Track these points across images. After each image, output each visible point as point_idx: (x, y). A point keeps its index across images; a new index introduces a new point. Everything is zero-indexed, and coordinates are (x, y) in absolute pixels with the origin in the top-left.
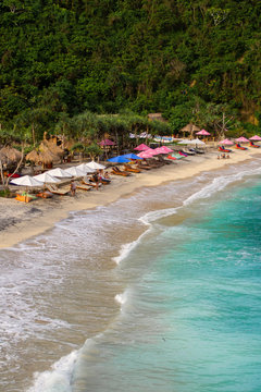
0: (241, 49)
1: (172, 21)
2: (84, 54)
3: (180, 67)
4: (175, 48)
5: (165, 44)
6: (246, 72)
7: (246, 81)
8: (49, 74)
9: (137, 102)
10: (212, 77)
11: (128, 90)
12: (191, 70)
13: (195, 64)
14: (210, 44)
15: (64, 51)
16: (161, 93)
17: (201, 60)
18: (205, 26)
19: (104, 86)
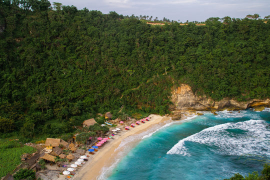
0: (138, 84)
1: (117, 74)
2: (87, 87)
3: (118, 91)
4: (117, 83)
5: (114, 82)
6: (139, 92)
7: (139, 96)
8: (75, 97)
9: (103, 105)
10: (128, 95)
11: (101, 100)
12: (122, 91)
13: (123, 89)
14: (128, 82)
15: (81, 87)
16: (112, 100)
17: (125, 88)
18: (127, 76)
19: (93, 100)
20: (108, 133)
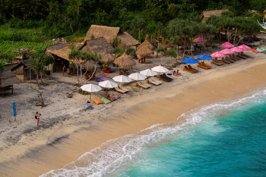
20: (256, 43)
